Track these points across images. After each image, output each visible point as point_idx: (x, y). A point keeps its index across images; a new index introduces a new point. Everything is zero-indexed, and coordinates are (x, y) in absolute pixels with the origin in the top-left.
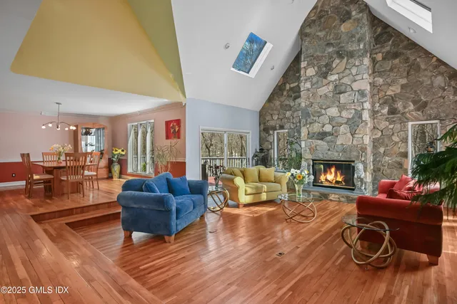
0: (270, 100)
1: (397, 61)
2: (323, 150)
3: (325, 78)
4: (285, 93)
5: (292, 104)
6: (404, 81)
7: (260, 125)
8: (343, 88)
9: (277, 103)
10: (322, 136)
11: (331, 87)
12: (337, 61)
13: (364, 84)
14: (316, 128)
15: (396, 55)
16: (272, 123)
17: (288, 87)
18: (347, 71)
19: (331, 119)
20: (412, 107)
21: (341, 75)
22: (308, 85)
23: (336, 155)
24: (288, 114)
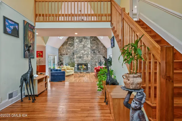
0: (63, 45)
1: (95, 42)
2: (80, 61)
3: (81, 43)
4: (68, 44)
5: (70, 48)
6: (96, 46)
7: (59, 53)
8: (85, 46)
9: (65, 47)
10: (80, 57)
11: (82, 46)
12: (84, 39)
13: (89, 46)
14: (79, 55)
15: (95, 40)
16: (63, 53)
17: (69, 43)
18: (86, 42)
19: (82, 53)
20: (97, 52)
21: (85, 43)
22: (76, 44)
23: (83, 62)
24: (69, 51)
